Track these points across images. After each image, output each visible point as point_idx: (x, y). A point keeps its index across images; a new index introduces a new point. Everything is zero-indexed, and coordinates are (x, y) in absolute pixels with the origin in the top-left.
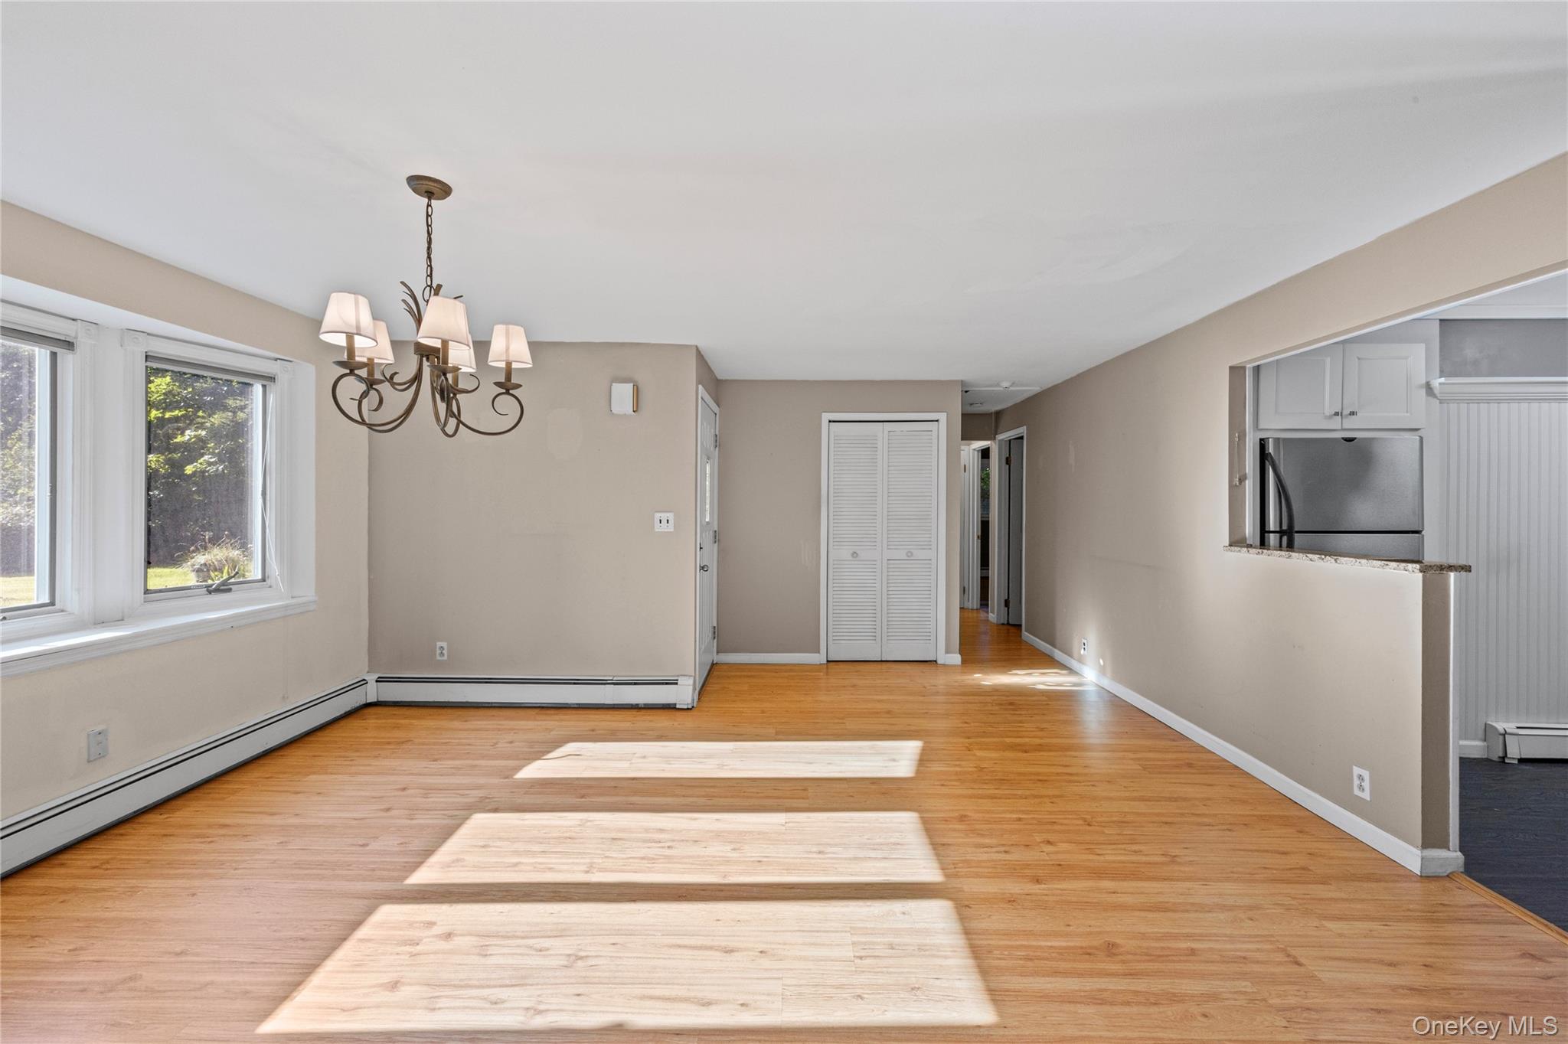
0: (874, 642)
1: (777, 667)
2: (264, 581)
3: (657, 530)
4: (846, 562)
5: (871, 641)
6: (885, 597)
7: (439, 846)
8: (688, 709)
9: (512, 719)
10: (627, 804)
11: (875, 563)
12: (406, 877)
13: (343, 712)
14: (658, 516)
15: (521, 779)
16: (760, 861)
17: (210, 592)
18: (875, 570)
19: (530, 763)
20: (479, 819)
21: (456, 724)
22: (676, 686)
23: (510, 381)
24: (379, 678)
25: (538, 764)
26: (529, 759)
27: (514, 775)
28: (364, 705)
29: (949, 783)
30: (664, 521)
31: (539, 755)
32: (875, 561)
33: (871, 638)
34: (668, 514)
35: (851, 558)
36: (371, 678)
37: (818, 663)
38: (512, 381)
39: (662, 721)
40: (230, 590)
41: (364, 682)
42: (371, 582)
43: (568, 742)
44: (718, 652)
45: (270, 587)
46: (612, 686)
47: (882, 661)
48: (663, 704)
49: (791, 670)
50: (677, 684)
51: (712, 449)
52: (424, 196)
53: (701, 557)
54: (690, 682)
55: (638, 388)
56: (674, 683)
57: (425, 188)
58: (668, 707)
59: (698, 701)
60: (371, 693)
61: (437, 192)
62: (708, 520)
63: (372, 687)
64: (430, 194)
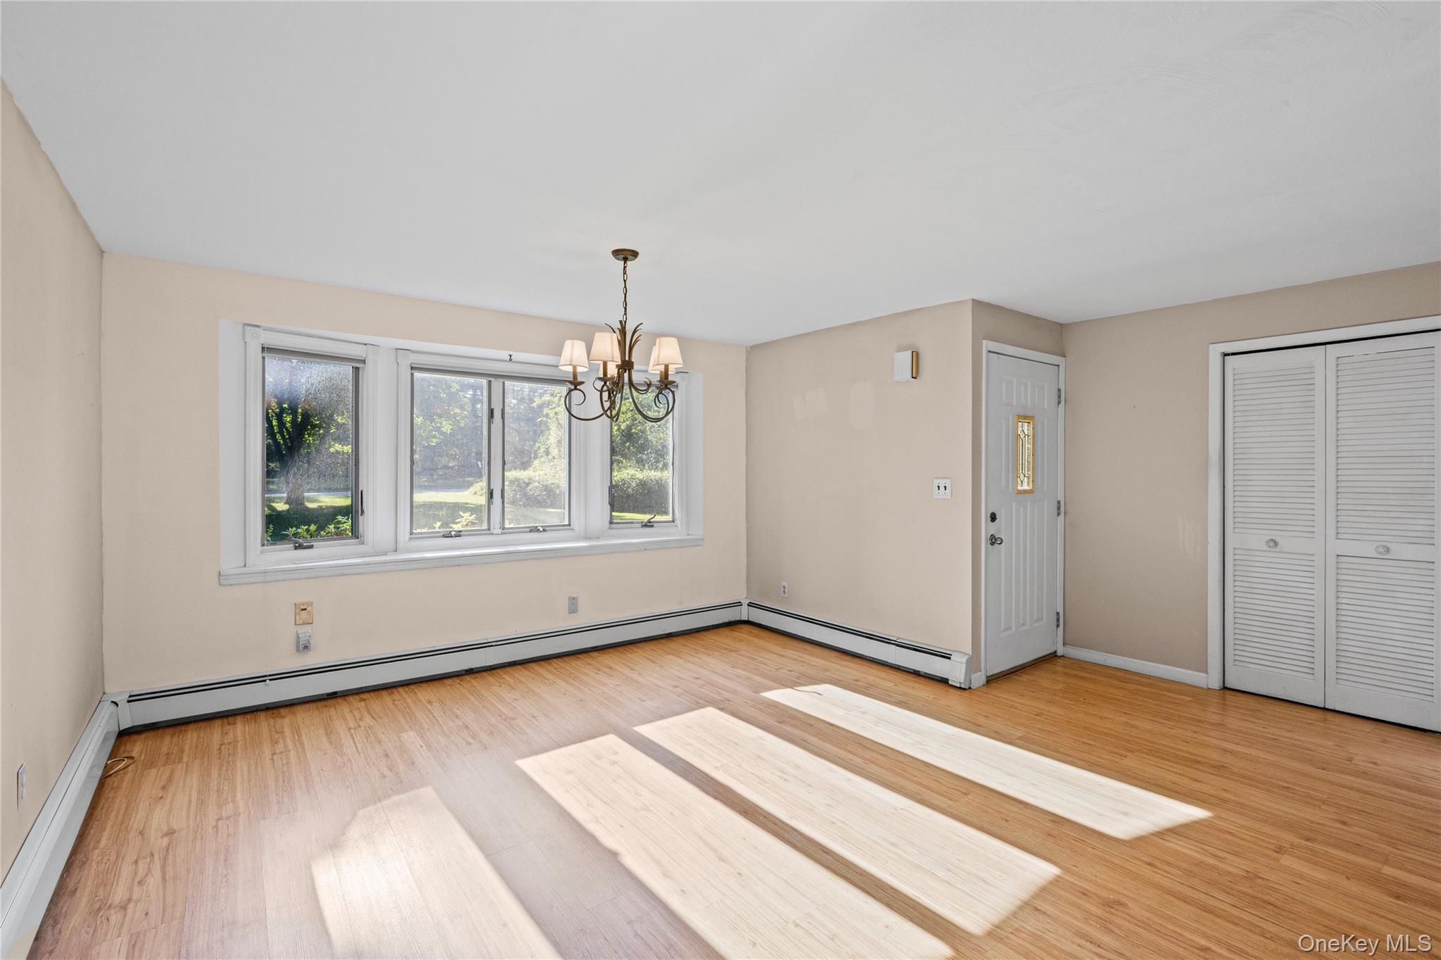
0: (1311, 677)
1: (1128, 676)
2: (674, 522)
3: (935, 497)
4: (1256, 553)
5: (1304, 675)
6: (1331, 612)
7: (670, 717)
8: (960, 688)
9: (811, 654)
10: (802, 740)
11: (1312, 558)
12: (637, 725)
13: (721, 622)
14: (936, 482)
15: (765, 697)
16: (833, 823)
17: (642, 526)
18: (1311, 569)
19: (782, 688)
20: (710, 711)
21: (778, 649)
22: (946, 660)
23: (668, 379)
24: (750, 602)
25: (788, 691)
26: (783, 685)
27: (762, 692)
28: (738, 621)
29: (1166, 867)
30: (942, 488)
31: (792, 684)
32: (1313, 555)
33: (1308, 671)
34: (945, 481)
35: (1265, 548)
36: (745, 602)
37: (1205, 687)
38: (669, 379)
39: (925, 692)
40: (652, 526)
41: (739, 604)
42: (749, 531)
43: (825, 683)
44: (1064, 644)
45: (676, 526)
47: (1325, 709)
48: (942, 678)
49: (1151, 685)
50: (949, 658)
51: (1046, 406)
52: (623, 262)
53: (993, 528)
54: (964, 660)
55: (918, 354)
56: (946, 657)
57: (622, 256)
58: (944, 681)
59: (984, 685)
60: (744, 613)
61: (630, 257)
62: (1028, 488)
63: (745, 607)
64: (625, 260)
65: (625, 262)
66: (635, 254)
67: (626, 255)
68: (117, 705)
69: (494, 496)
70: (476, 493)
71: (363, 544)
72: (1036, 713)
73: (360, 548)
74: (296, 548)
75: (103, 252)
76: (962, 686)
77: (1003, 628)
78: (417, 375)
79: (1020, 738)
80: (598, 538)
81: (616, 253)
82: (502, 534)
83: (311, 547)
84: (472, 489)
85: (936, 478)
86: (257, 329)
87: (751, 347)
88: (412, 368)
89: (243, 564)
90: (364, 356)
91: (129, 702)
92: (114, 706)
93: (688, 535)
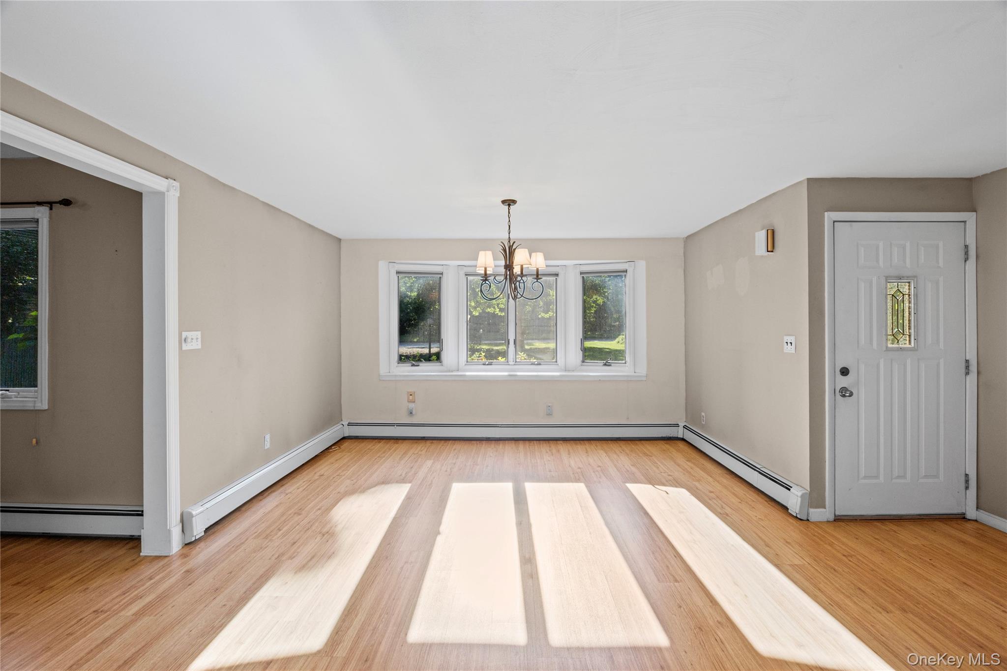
2: (625, 363)
8: (796, 517)
13: (660, 436)
14: (786, 339)
15: (626, 486)
17: (603, 365)
19: (646, 484)
22: (788, 491)
24: (685, 426)
26: (650, 482)
27: (628, 483)
28: (675, 437)
30: (789, 344)
31: (657, 483)
34: (791, 338)
36: (682, 424)
40: (610, 365)
41: (677, 425)
43: (684, 488)
44: (978, 509)
45: (627, 366)
46: (757, 473)
50: (789, 490)
51: (941, 264)
52: (508, 207)
53: (843, 381)
54: (800, 494)
55: (773, 232)
56: (788, 488)
57: (507, 204)
58: (785, 508)
59: (828, 522)
60: (680, 432)
61: (511, 204)
62: (910, 346)
63: (681, 429)
64: (509, 205)
65: (509, 207)
66: (514, 202)
67: (509, 203)
68: (343, 426)
69: (510, 343)
70: (619, 342)
71: (442, 365)
72: (846, 554)
73: (441, 368)
74: (412, 366)
75: (340, 240)
76: (798, 516)
77: (862, 474)
78: (470, 278)
79: (793, 566)
80: (573, 371)
81: (504, 202)
82: (514, 365)
83: (418, 366)
84: (617, 340)
85: (786, 335)
86: (394, 264)
87: (686, 238)
88: (466, 275)
89: (388, 371)
90: (442, 271)
91: (348, 425)
92: (342, 426)
93: (635, 372)
